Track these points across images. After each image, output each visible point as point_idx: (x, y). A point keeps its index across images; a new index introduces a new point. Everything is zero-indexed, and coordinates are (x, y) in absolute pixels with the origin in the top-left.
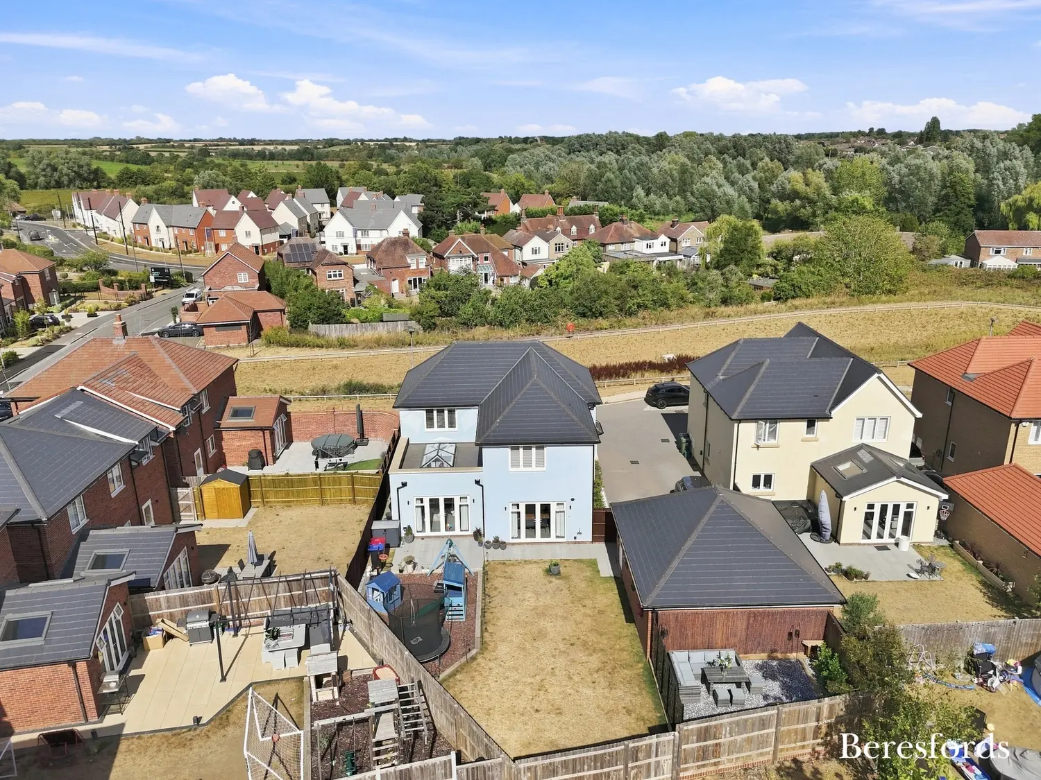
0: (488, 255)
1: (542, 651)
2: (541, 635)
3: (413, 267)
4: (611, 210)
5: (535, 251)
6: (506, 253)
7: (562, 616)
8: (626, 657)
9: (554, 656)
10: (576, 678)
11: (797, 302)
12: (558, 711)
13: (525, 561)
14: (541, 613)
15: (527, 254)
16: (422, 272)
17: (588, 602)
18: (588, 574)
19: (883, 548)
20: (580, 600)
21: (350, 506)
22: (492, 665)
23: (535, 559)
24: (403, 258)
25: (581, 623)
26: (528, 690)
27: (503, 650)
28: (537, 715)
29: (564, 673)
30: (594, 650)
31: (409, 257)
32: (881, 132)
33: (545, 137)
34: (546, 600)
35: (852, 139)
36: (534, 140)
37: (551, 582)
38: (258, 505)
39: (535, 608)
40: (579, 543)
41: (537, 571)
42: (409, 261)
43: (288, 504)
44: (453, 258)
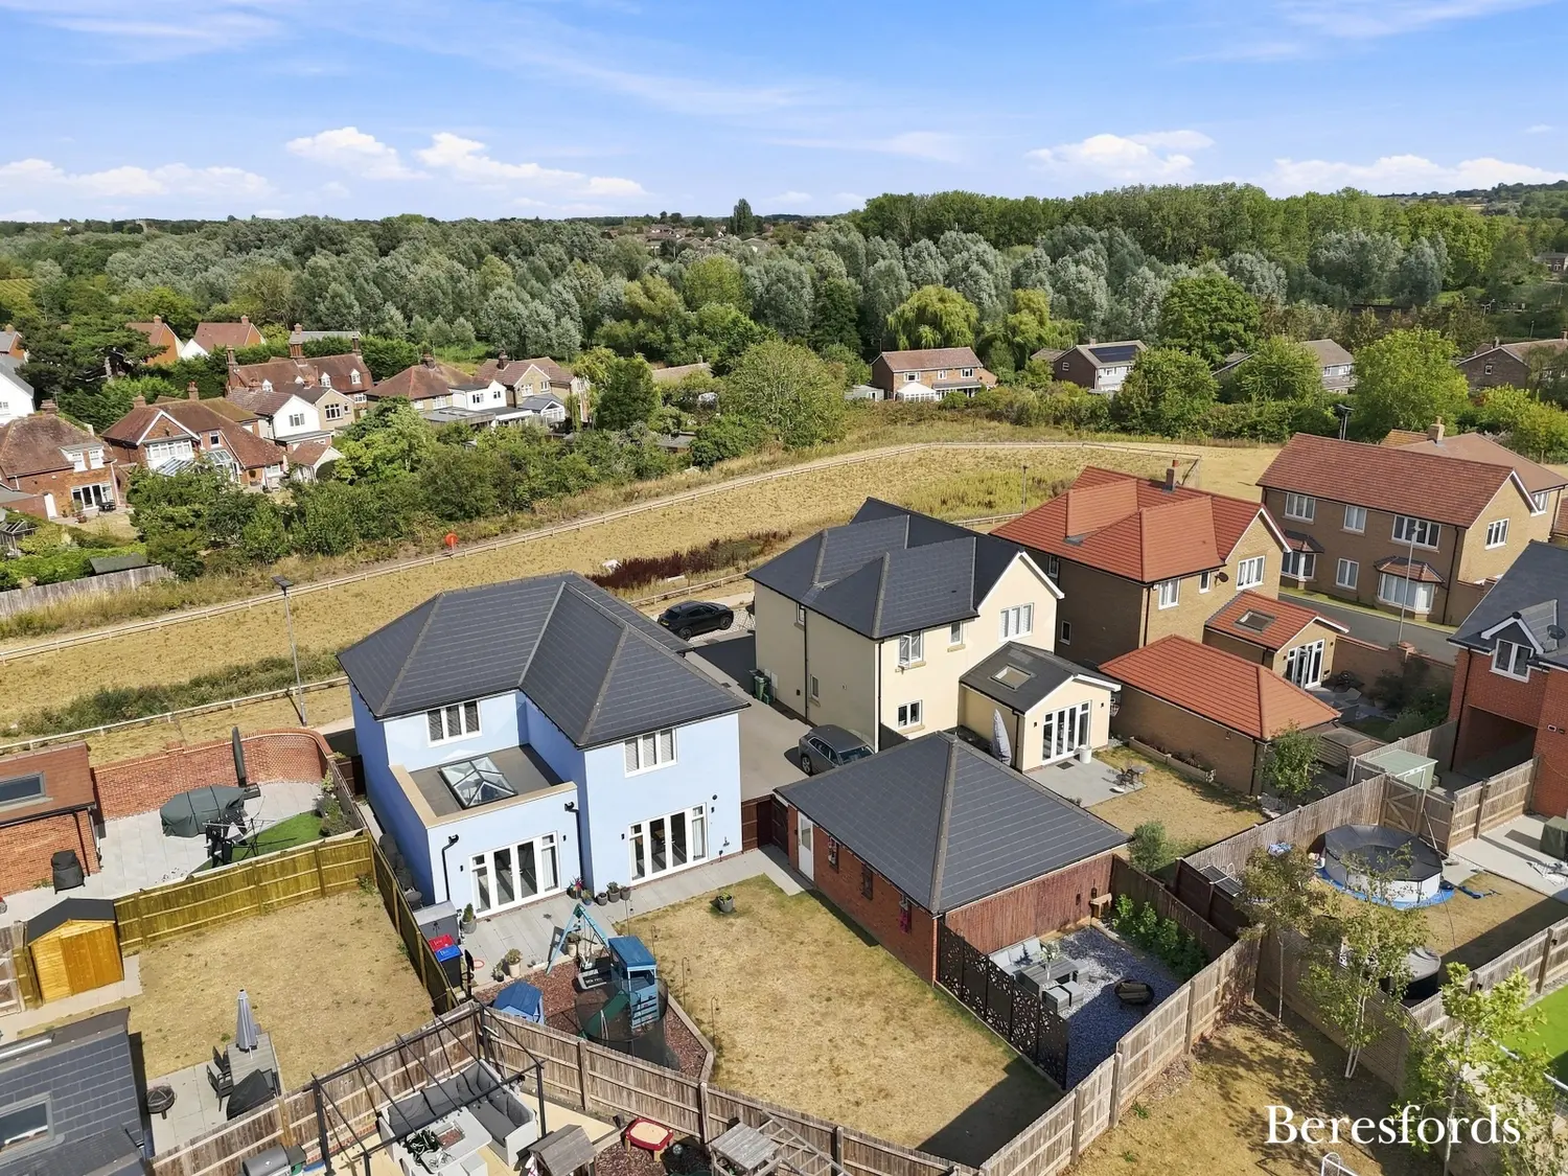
0: (218, 434)
1: (797, 1023)
2: (778, 1003)
3: (80, 467)
4: (371, 344)
5: (296, 421)
6: (249, 428)
7: (784, 966)
8: (905, 992)
9: (819, 1023)
10: (870, 1042)
11: (728, 465)
12: (883, 1094)
13: (673, 906)
14: (754, 971)
15: (282, 426)
16: (98, 475)
17: (800, 936)
18: (771, 897)
19: (1065, 765)
20: (790, 937)
21: (320, 904)
22: (748, 1066)
23: (684, 900)
24: (55, 453)
25: (815, 967)
26: (823, 1081)
27: (744, 1040)
28: (861, 1109)
29: (850, 1040)
30: (862, 997)
31: (69, 451)
32: (676, 218)
33: (153, 220)
34: (745, 953)
35: (645, 228)
36: (135, 228)
37: (732, 925)
38: (136, 948)
39: (742, 968)
40: (726, 858)
41: (701, 915)
42: (70, 457)
43: (198, 931)
44: (155, 444)
